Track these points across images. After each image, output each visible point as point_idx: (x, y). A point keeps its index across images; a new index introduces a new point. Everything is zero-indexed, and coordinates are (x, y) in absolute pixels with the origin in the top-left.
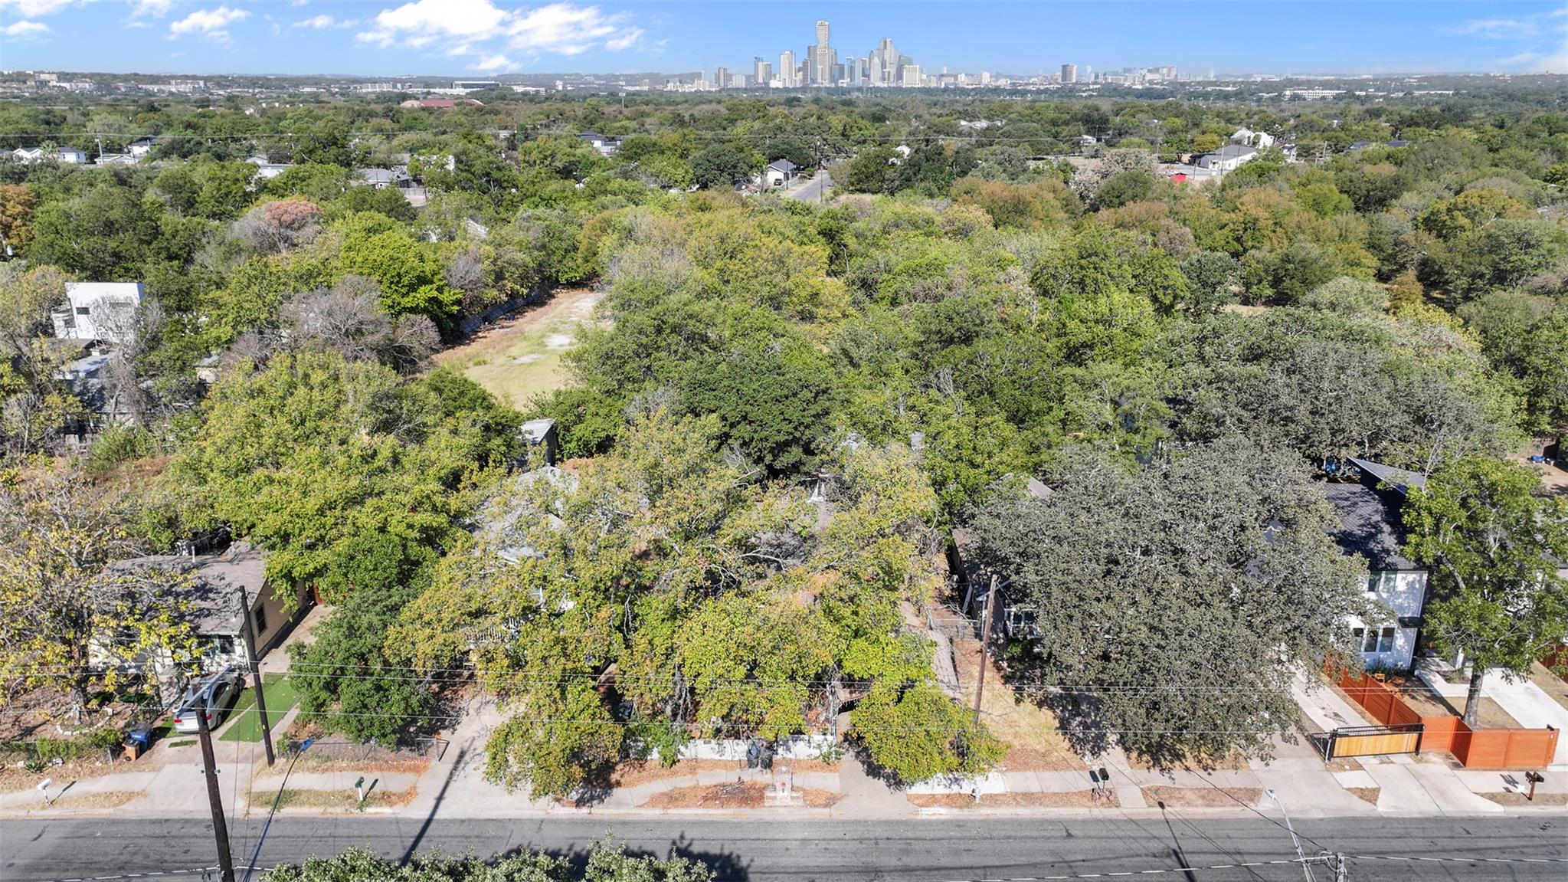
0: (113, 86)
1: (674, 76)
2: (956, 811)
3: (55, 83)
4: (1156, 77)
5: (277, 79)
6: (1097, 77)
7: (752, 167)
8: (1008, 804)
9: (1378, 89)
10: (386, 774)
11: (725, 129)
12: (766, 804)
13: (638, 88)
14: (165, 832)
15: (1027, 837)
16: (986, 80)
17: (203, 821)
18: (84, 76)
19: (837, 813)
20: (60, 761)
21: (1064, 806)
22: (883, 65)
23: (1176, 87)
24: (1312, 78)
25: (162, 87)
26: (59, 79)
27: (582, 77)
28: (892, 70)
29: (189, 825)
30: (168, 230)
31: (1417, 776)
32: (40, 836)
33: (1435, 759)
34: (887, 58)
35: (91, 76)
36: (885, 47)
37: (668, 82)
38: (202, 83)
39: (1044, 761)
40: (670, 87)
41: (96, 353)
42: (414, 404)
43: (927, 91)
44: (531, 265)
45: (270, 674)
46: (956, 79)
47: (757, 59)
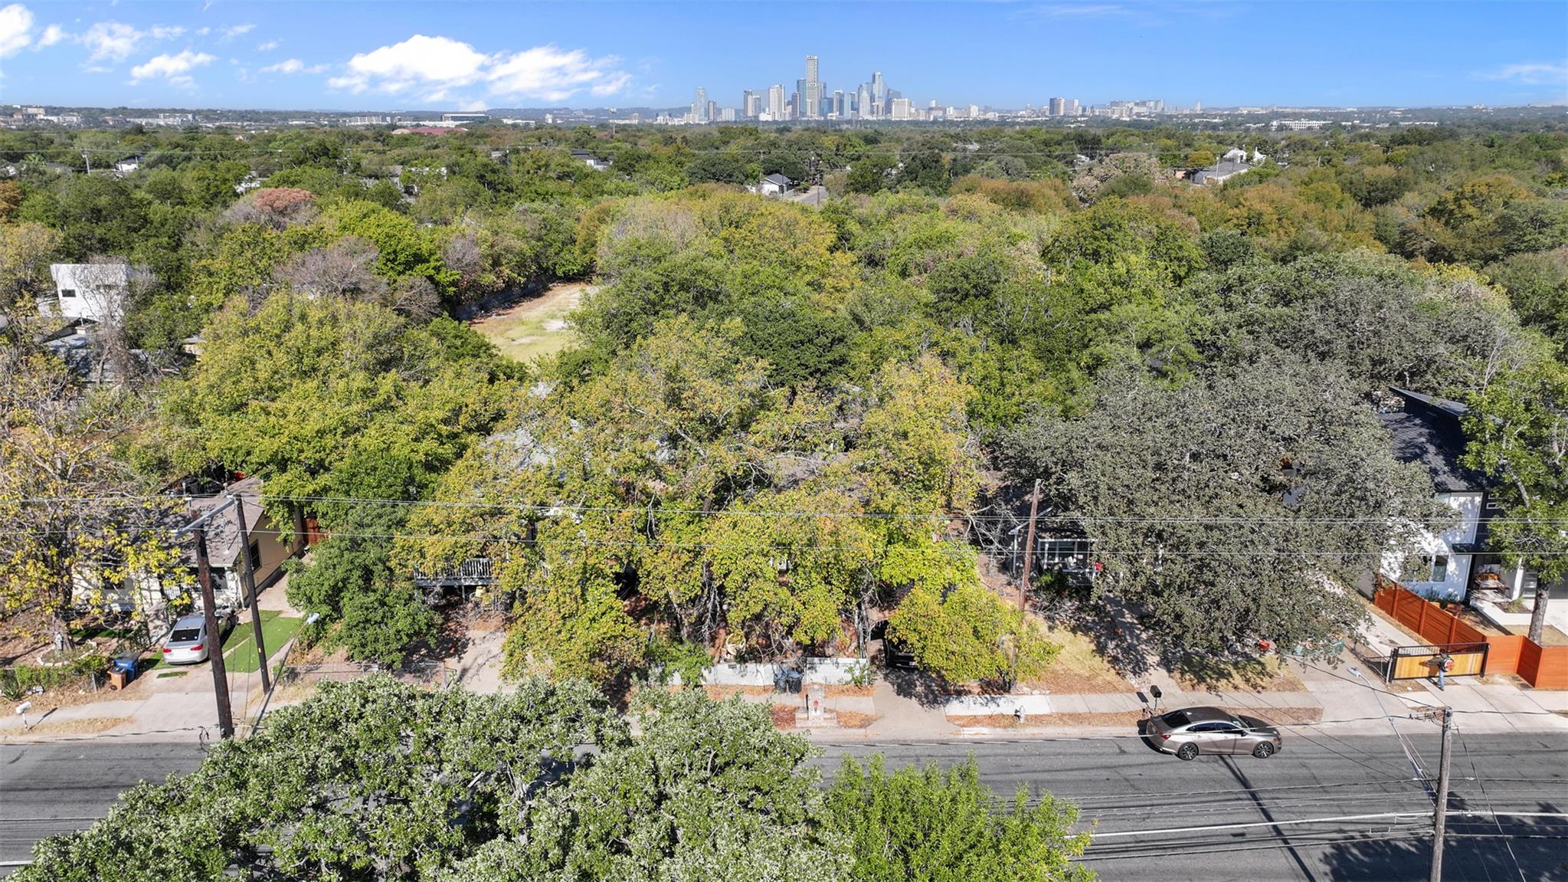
0: (101, 119)
1: (663, 110)
2: (999, 731)
3: (42, 117)
4: (1143, 110)
5: (266, 113)
6: (1084, 110)
7: (747, 177)
8: (1054, 724)
9: (1363, 121)
11: (717, 148)
12: (798, 725)
13: (627, 122)
14: (153, 754)
15: (1078, 754)
16: (975, 113)
17: (194, 745)
18: (72, 110)
19: (872, 733)
20: (39, 689)
21: (1115, 724)
22: (872, 99)
23: (1163, 118)
24: (1297, 111)
25: (150, 120)
26: (47, 113)
27: (572, 112)
28: (880, 103)
29: (179, 748)
30: (157, 219)
31: (1485, 697)
32: (18, 759)
33: (1501, 680)
34: (876, 91)
35: (79, 110)
36: (874, 82)
37: (657, 115)
38: (190, 116)
39: (1089, 685)
40: (660, 120)
41: (81, 332)
42: (415, 349)
43: (916, 123)
44: (528, 254)
45: (264, 612)
46: (945, 112)
47: (747, 93)
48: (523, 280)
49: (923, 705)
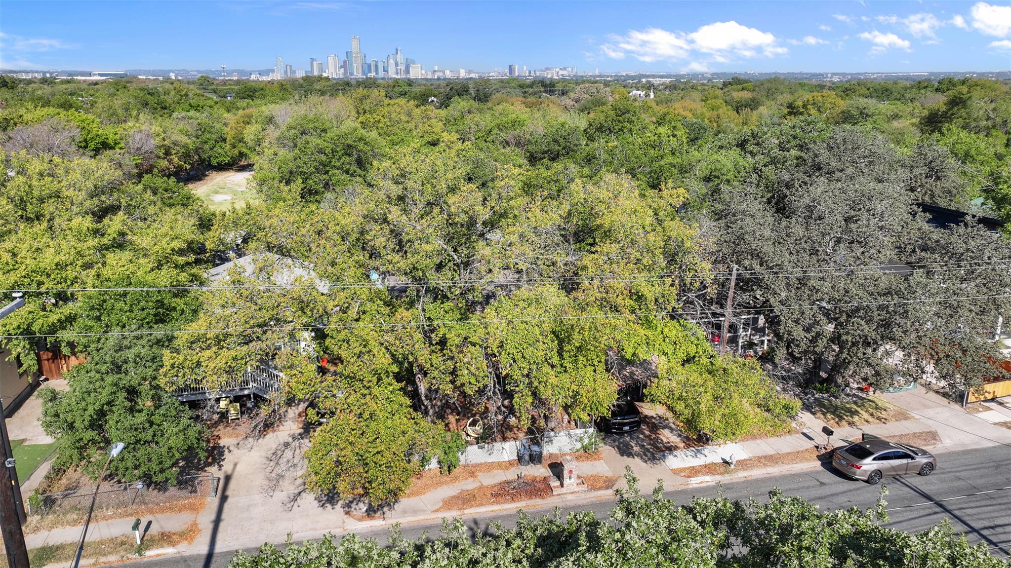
1: (255, 71)
2: (718, 478)
4: (565, 73)
6: (530, 72)
8: (757, 466)
9: (692, 79)
10: (159, 516)
12: (554, 493)
15: (791, 490)
16: (463, 74)
22: (397, 65)
23: (578, 77)
27: (188, 72)
28: (402, 67)
34: (398, 60)
36: (397, 53)
37: (251, 74)
40: (253, 77)
42: (131, 200)
43: (427, 79)
44: (191, 147)
45: (14, 441)
46: (444, 73)
47: (312, 60)
48: (188, 167)
49: (646, 462)
